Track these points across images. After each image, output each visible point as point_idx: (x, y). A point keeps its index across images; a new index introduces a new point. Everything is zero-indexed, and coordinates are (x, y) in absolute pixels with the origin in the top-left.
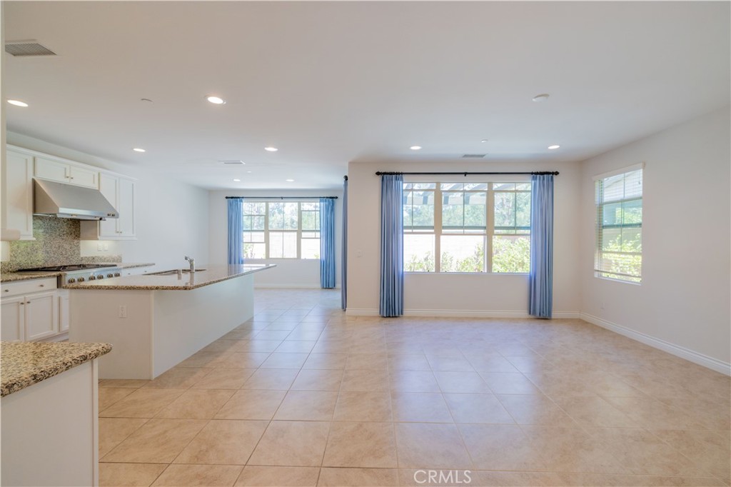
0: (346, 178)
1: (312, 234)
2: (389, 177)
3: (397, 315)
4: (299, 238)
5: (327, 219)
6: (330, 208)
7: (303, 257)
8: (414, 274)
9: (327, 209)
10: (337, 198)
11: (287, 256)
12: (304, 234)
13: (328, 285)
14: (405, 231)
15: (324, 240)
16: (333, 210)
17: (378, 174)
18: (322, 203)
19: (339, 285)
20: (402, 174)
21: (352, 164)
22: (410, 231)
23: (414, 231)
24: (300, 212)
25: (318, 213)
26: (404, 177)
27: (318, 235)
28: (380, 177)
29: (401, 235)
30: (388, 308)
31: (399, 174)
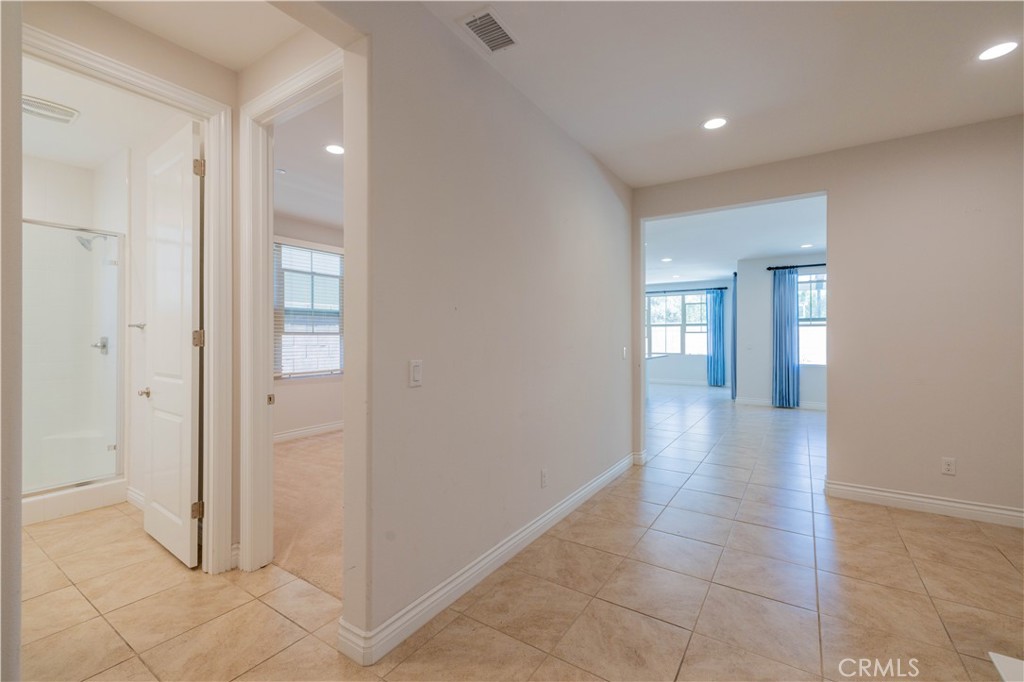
0: (735, 274)
1: (698, 329)
2: (782, 271)
3: (791, 405)
4: (683, 332)
5: (715, 312)
6: (718, 300)
7: (687, 352)
8: (804, 365)
9: (715, 300)
10: (726, 288)
11: (669, 351)
12: (688, 329)
13: (717, 382)
14: (800, 323)
15: (711, 334)
16: (721, 301)
17: (769, 269)
18: (709, 295)
19: (729, 383)
20: (797, 267)
21: (742, 262)
22: (809, 323)
23: (813, 323)
24: (684, 305)
25: (704, 306)
26: (799, 269)
27: (704, 328)
28: (772, 272)
29: (796, 328)
30: (781, 398)
31: (793, 267)
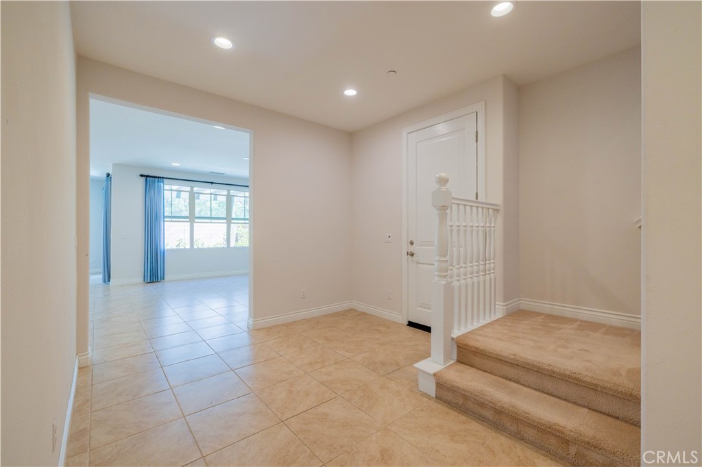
0: (108, 175)
2: (151, 180)
3: (159, 280)
8: (168, 250)
14: (165, 219)
17: (142, 176)
20: (163, 178)
21: (116, 165)
22: (170, 219)
23: (173, 220)
26: (165, 180)
28: (144, 178)
29: (162, 223)
30: (152, 275)
31: (160, 178)
